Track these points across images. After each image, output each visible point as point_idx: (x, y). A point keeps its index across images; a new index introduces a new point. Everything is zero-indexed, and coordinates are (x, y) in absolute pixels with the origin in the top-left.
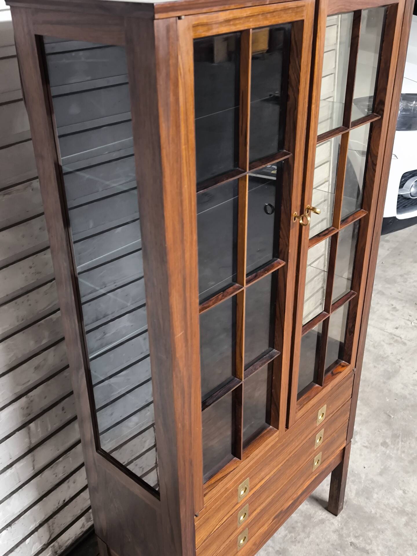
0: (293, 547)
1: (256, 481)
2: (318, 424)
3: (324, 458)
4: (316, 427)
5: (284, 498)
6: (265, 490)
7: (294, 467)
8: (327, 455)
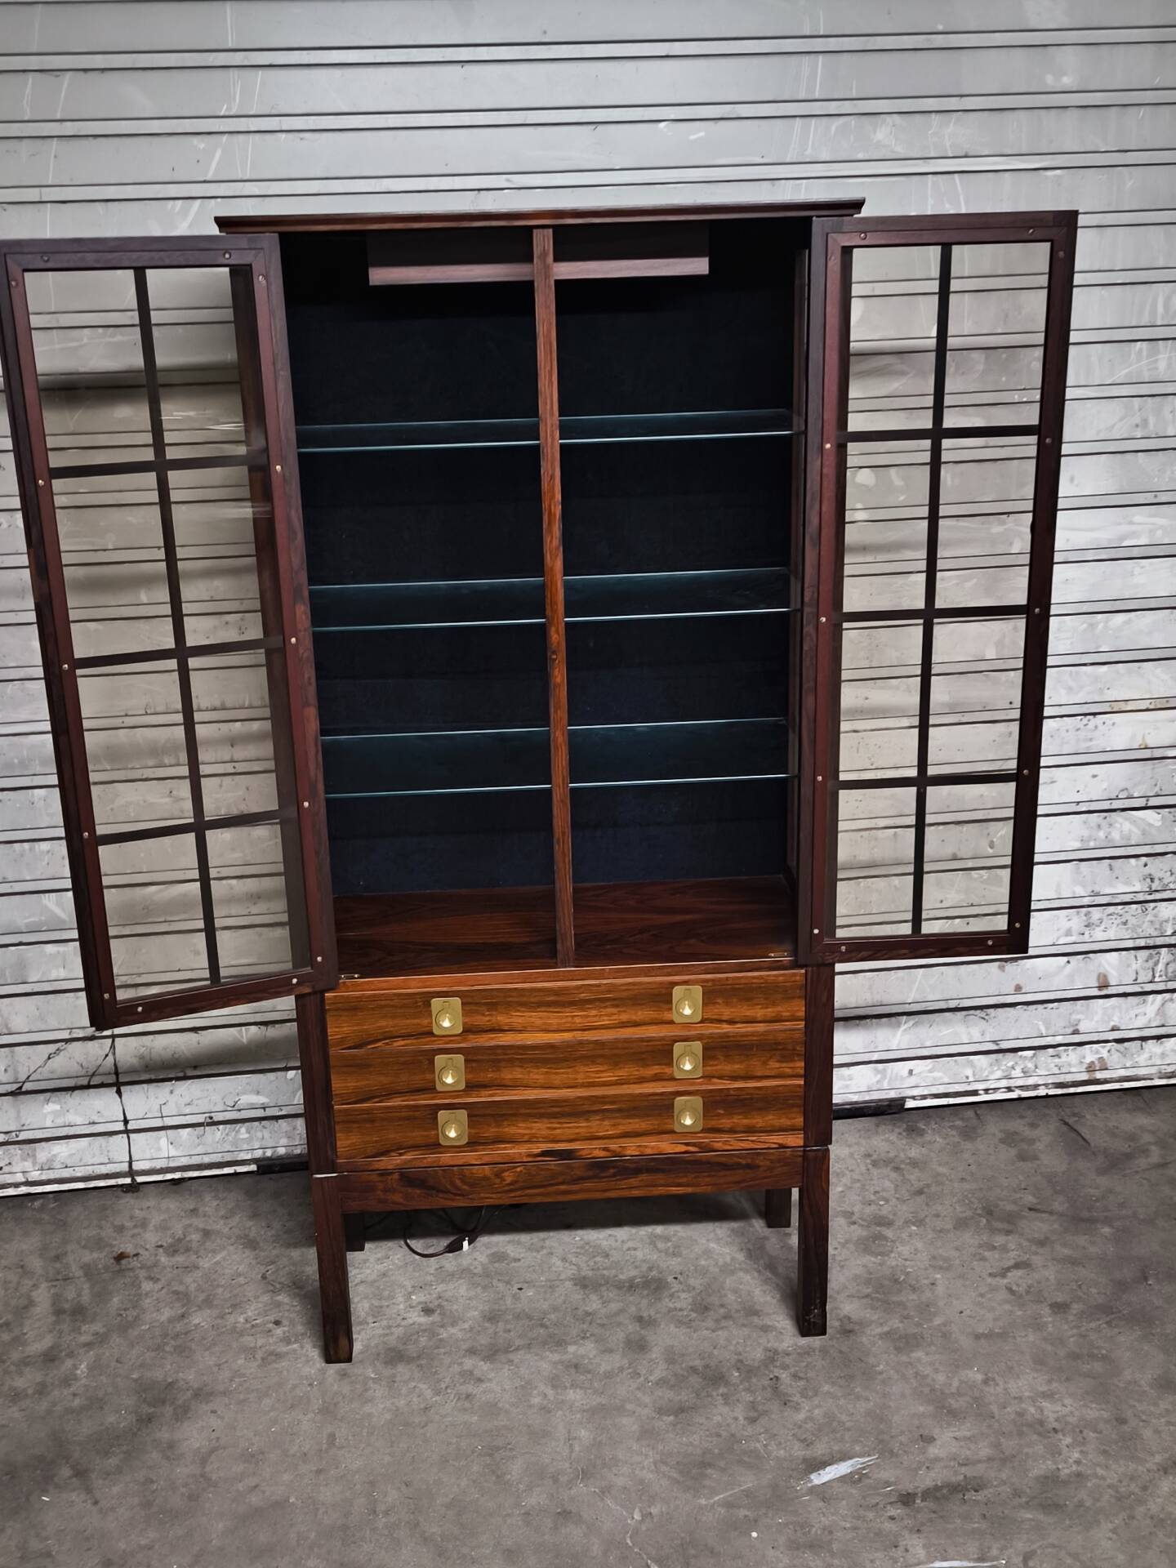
0: (672, 1327)
1: (481, 1020)
2: (677, 1019)
3: (714, 1123)
4: (672, 1022)
5: (577, 1127)
6: (511, 1061)
7: (602, 1072)
8: (726, 1123)
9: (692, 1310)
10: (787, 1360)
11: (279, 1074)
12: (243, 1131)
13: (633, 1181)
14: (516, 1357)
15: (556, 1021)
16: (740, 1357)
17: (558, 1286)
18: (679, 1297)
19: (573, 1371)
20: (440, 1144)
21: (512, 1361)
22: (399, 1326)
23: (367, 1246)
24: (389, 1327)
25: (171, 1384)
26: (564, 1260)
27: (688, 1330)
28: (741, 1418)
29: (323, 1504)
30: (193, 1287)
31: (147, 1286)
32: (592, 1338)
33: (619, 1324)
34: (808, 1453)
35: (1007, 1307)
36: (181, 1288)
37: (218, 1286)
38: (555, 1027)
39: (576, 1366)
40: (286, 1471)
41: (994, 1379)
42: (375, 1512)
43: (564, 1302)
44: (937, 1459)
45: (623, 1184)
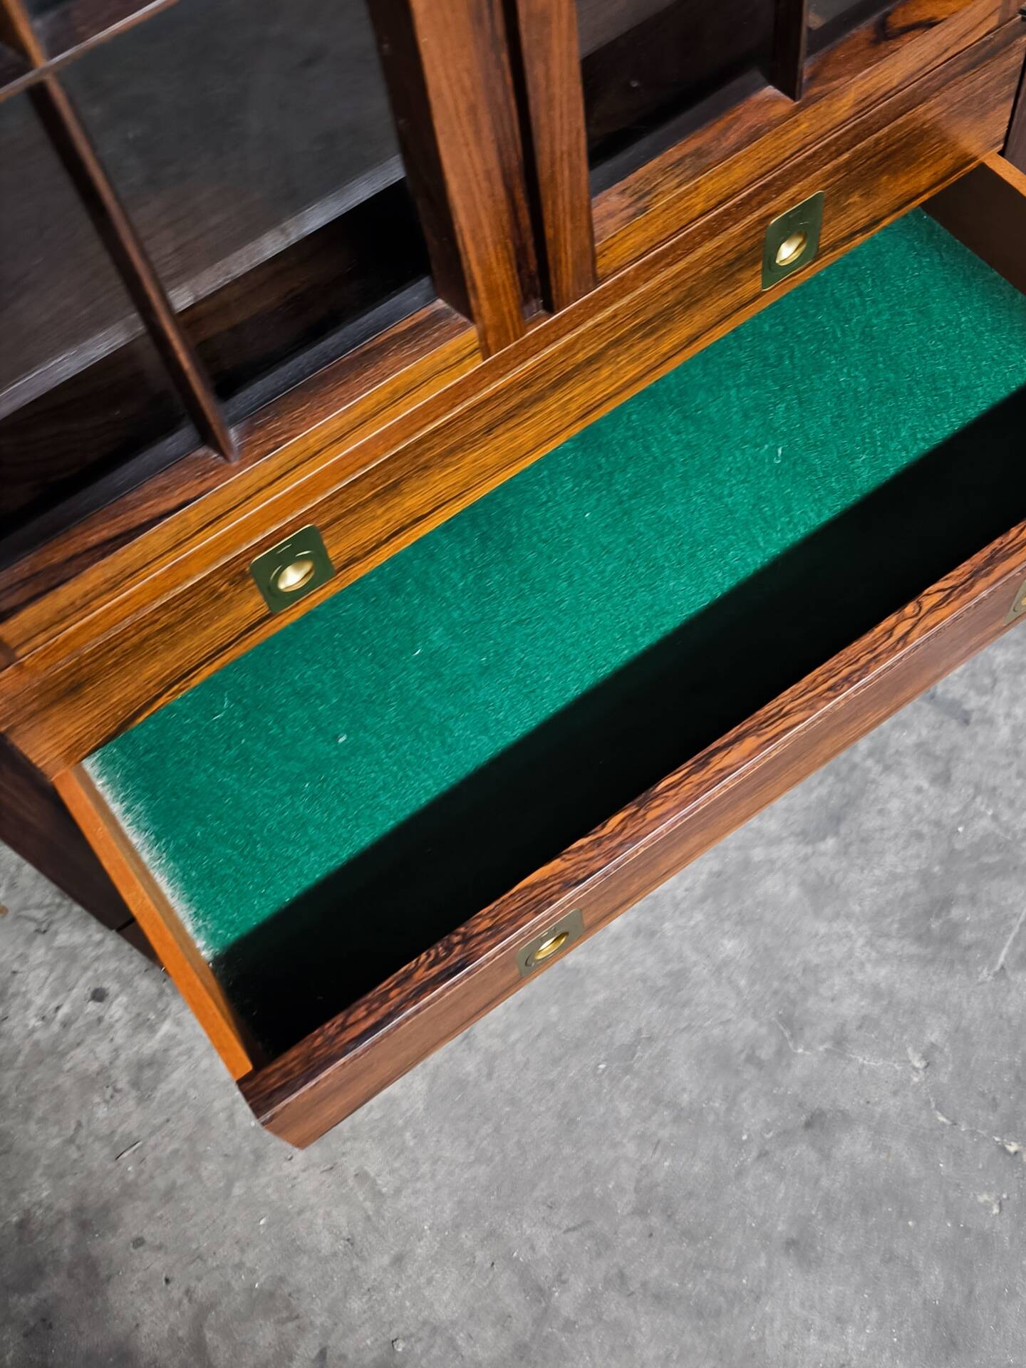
15: (530, 434)
25: (22, 1225)
29: (453, 1323)
40: (346, 1293)
42: (540, 1290)
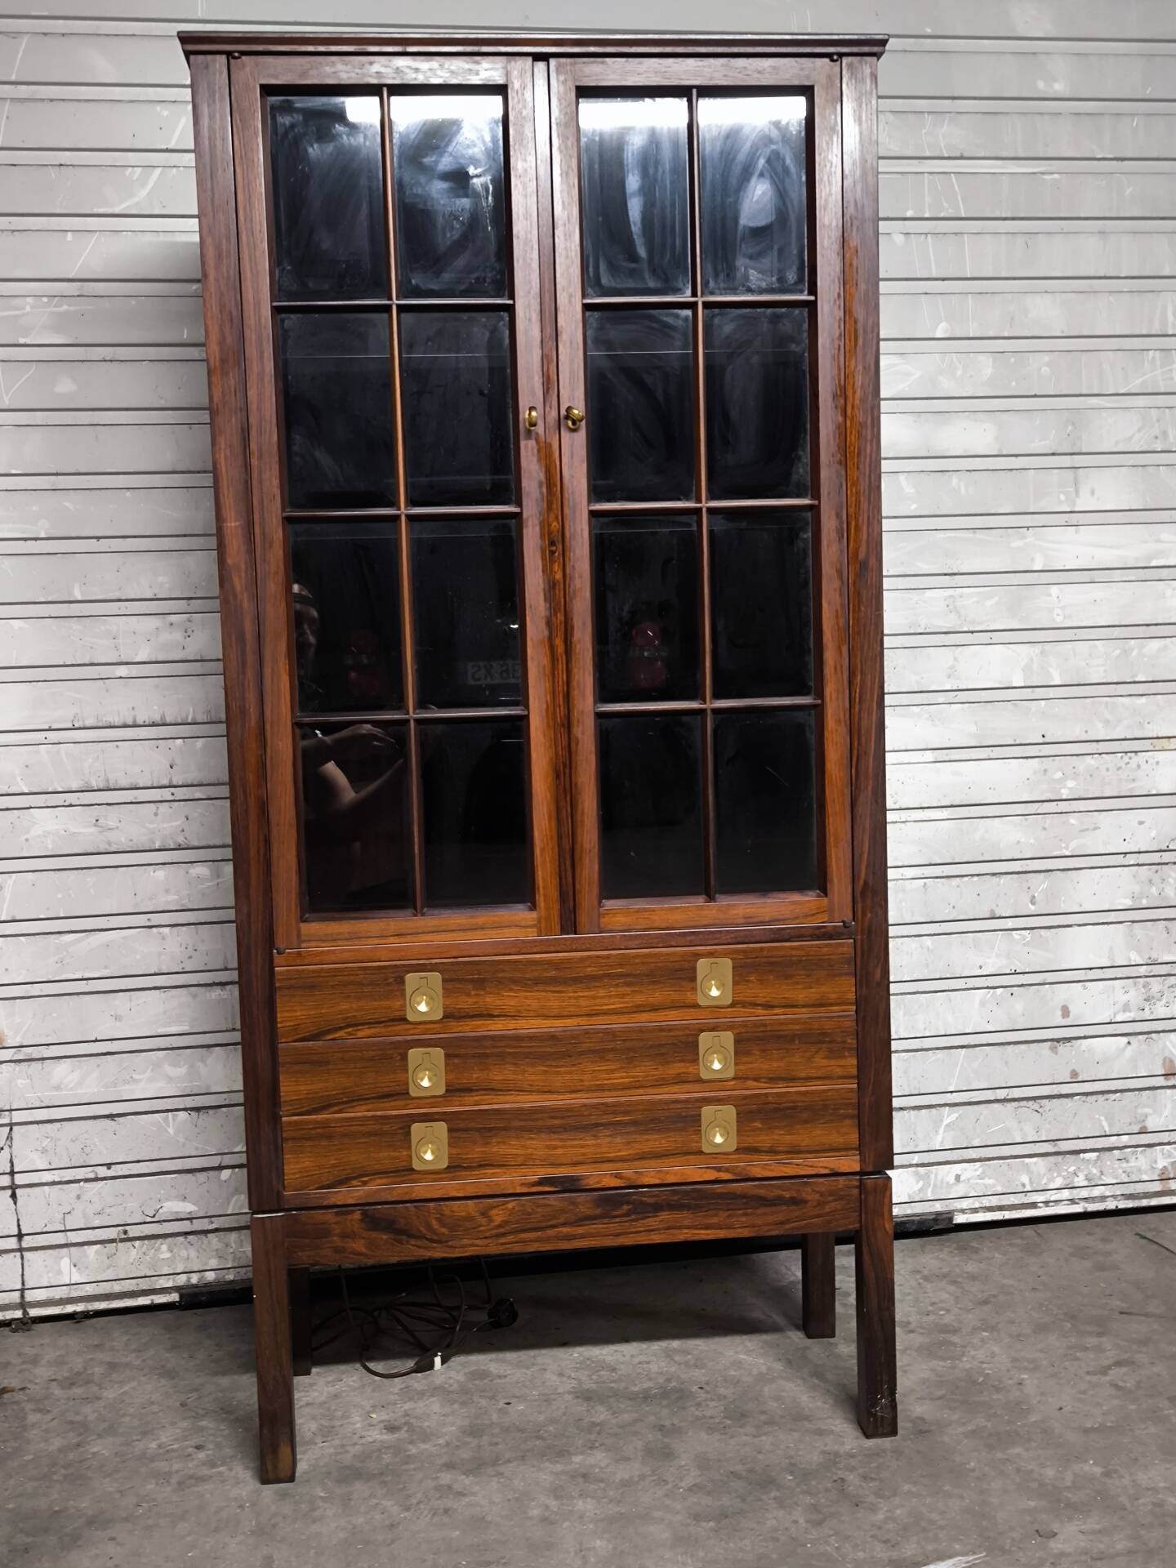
0: (703, 1434)
1: (465, 1003)
2: (702, 1002)
3: (751, 1141)
4: (696, 1006)
5: (583, 1146)
6: (502, 1056)
7: (613, 1071)
8: (764, 1140)
9: (725, 1417)
10: (853, 1462)
11: (211, 1173)
12: (164, 1247)
13: (652, 1222)
14: (508, 1469)
15: (557, 1003)
16: (793, 1461)
17: (554, 1400)
18: (707, 1405)
19: (581, 1480)
20: (413, 1170)
21: (502, 1474)
22: (355, 1444)
23: (314, 1370)
24: (343, 1446)
25: (57, 1512)
26: (561, 1375)
27: (723, 1437)
28: (801, 1521)
30: (91, 1417)
31: (33, 1418)
32: (603, 1447)
33: (636, 1434)
34: (895, 1554)
35: (1116, 1402)
36: (78, 1418)
37: (124, 1415)
38: (555, 1012)
39: (585, 1476)
41: (1116, 1471)
43: (564, 1414)
44: (1062, 1554)
45: (640, 1225)
